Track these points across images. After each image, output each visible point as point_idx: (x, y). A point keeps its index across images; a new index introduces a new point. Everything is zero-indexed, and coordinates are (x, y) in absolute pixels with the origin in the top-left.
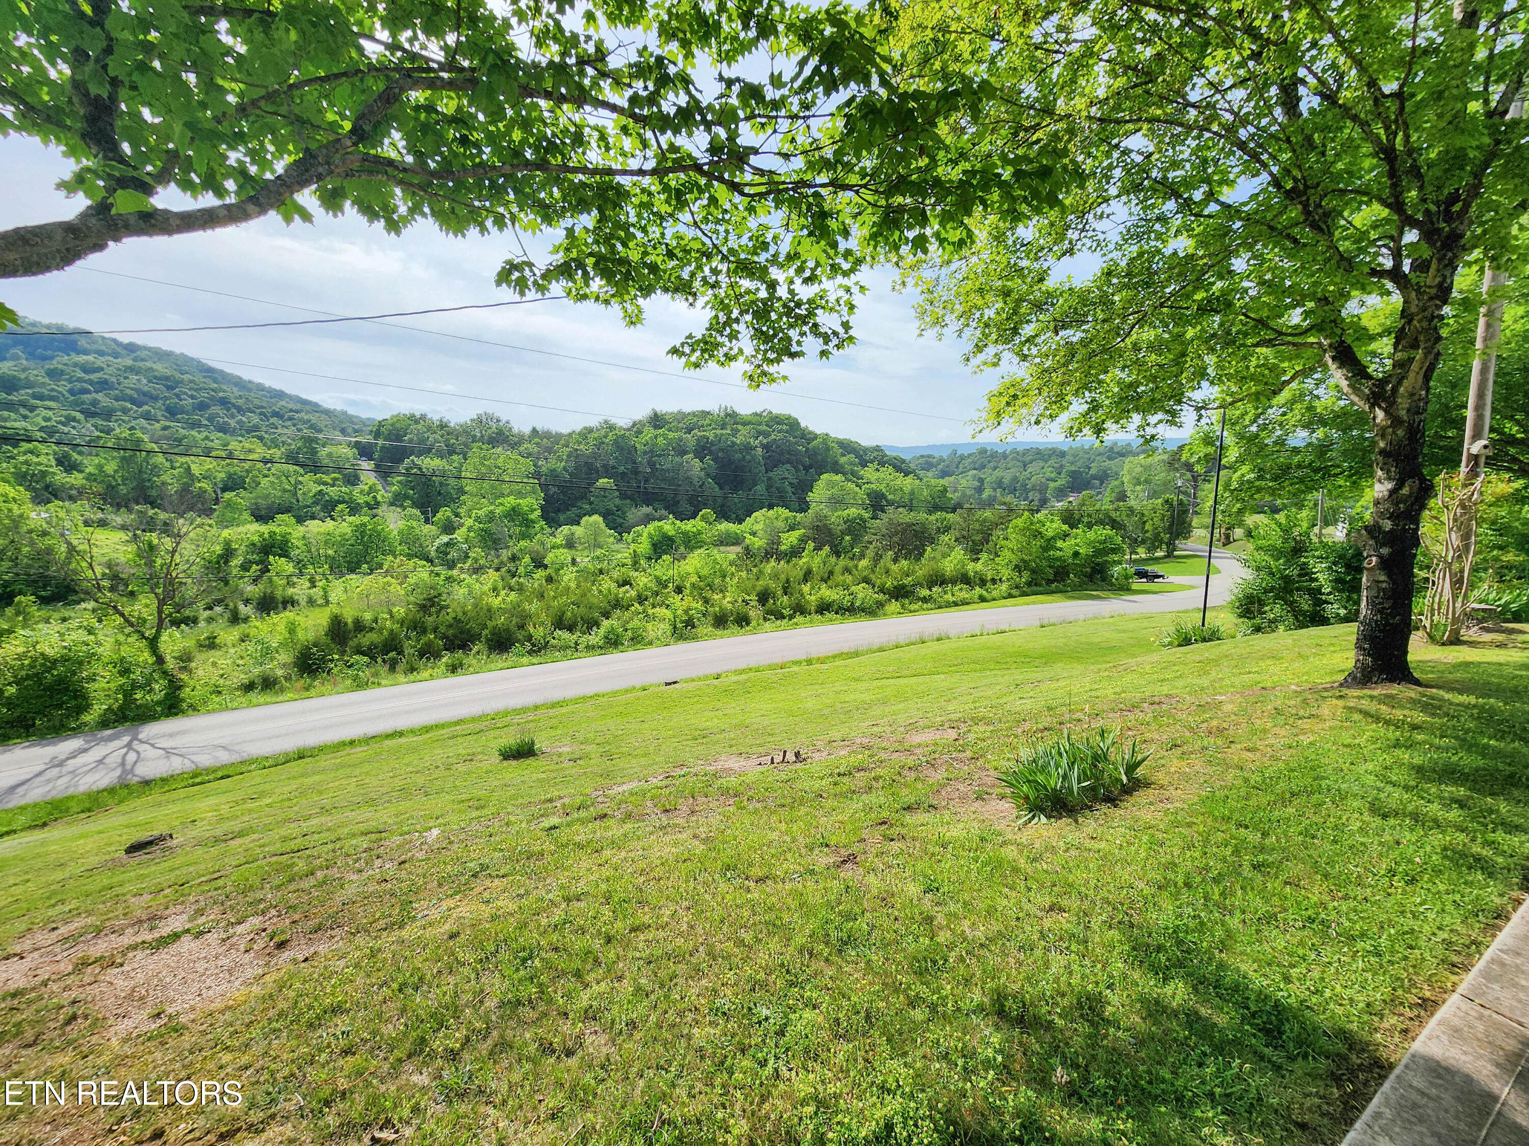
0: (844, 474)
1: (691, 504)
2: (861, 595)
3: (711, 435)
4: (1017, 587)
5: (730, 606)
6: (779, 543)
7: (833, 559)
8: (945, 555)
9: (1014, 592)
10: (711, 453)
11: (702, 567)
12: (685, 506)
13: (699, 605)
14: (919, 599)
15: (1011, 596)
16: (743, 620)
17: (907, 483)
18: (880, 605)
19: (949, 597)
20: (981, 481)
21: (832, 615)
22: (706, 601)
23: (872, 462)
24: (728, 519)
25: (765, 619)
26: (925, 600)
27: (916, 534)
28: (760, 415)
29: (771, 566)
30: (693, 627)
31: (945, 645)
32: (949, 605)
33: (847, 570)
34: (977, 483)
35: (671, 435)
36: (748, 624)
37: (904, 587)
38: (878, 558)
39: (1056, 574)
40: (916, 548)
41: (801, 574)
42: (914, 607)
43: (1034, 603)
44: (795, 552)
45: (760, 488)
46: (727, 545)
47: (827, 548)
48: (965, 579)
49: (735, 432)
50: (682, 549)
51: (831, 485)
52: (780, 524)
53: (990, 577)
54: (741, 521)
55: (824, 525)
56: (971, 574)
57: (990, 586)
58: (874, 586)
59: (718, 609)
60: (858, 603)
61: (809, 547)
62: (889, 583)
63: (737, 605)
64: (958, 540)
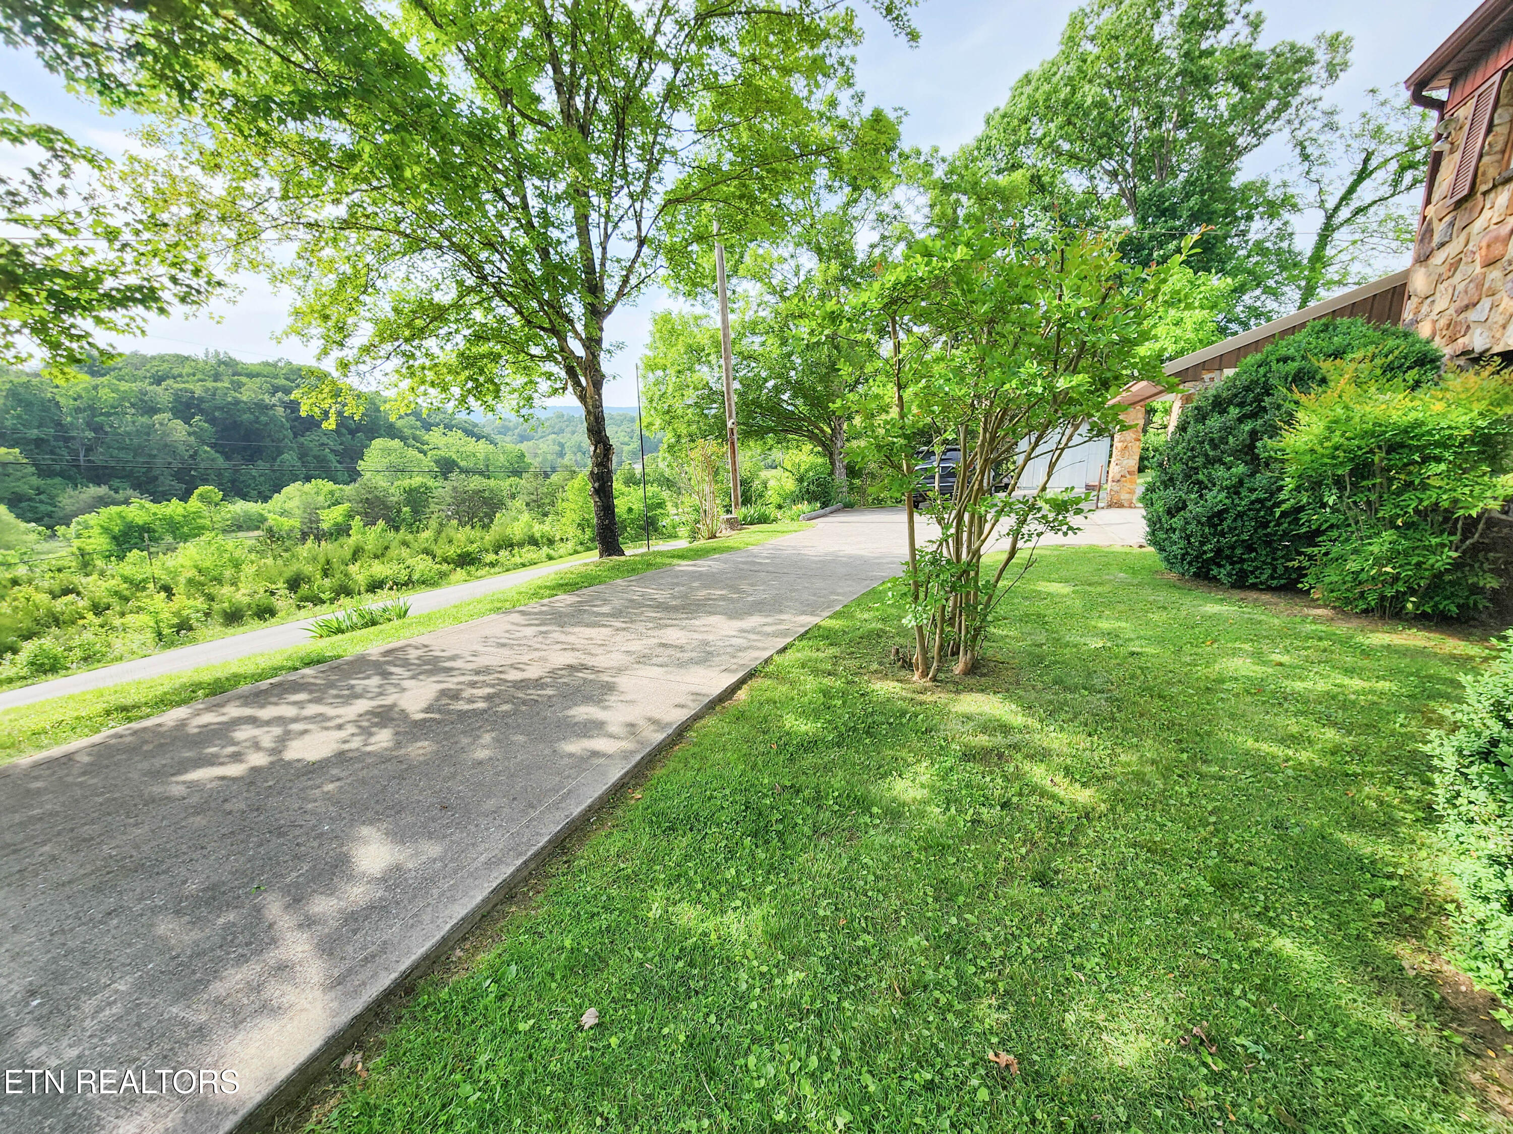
0: (403, 439)
1: (180, 480)
2: (419, 568)
3: (198, 390)
4: (581, 544)
5: (245, 599)
6: (317, 521)
7: (392, 534)
8: (514, 520)
9: (579, 548)
10: (202, 411)
11: (203, 559)
12: (167, 482)
13: (200, 603)
14: (486, 565)
15: (576, 552)
16: (265, 612)
17: (481, 448)
18: (443, 575)
19: (517, 560)
20: (562, 445)
21: (386, 592)
22: (211, 598)
23: (437, 425)
24: (245, 497)
25: (299, 607)
26: (492, 565)
27: (486, 502)
28: (275, 365)
29: (306, 549)
30: (190, 630)
32: (516, 567)
33: (405, 544)
34: (557, 448)
35: (124, 386)
36: (273, 615)
37: (469, 554)
38: (442, 528)
40: (486, 516)
41: (349, 553)
42: (480, 573)
44: (342, 530)
45: (289, 458)
47: (381, 523)
48: (533, 541)
49: (238, 386)
50: (169, 539)
51: (388, 451)
52: (319, 499)
53: (557, 538)
54: (266, 499)
55: (377, 497)
56: (538, 535)
57: (557, 545)
58: (434, 557)
59: (226, 605)
60: (415, 577)
61: (357, 522)
62: (452, 551)
63: (257, 597)
64: (528, 504)
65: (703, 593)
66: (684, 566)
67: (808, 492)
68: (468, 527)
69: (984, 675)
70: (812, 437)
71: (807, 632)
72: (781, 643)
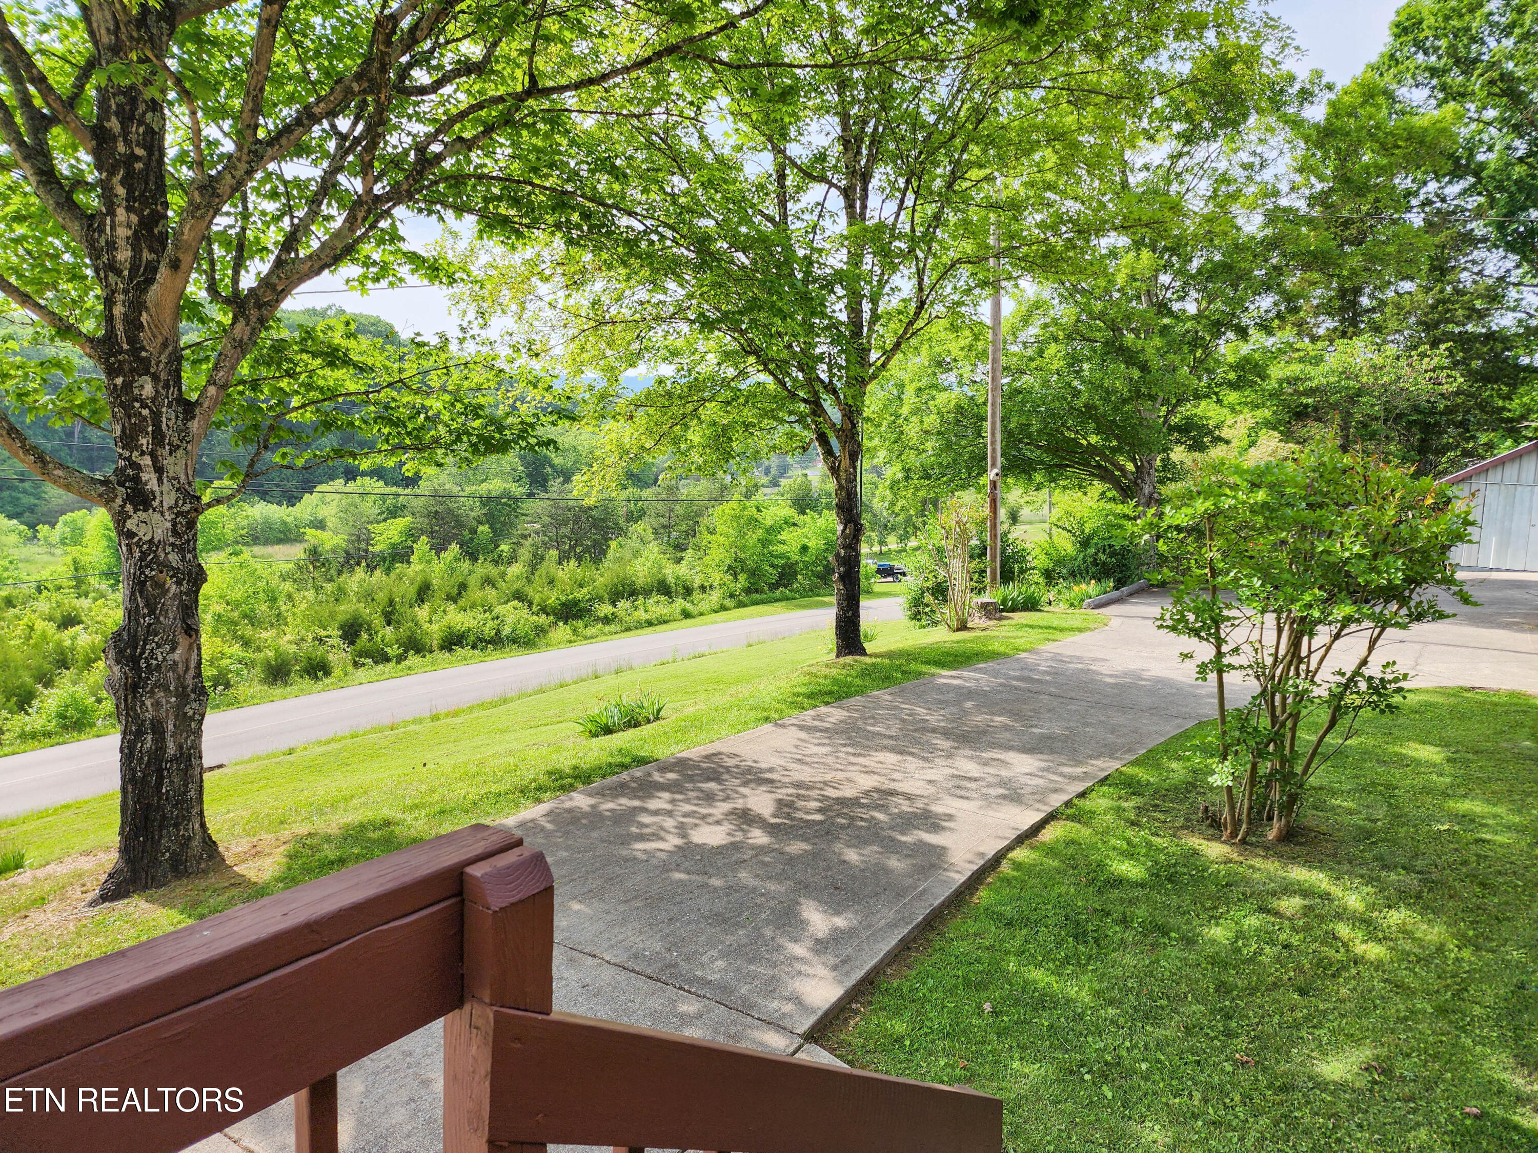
2: (510, 619)
4: (732, 596)
5: (292, 649)
6: (368, 541)
7: (466, 565)
8: (636, 554)
9: (728, 602)
11: (231, 587)
14: (598, 619)
15: (723, 608)
16: (317, 669)
18: (541, 631)
19: (641, 615)
21: (467, 652)
22: (246, 643)
24: (264, 496)
25: (356, 664)
26: (606, 620)
27: (596, 523)
29: (355, 581)
30: (228, 686)
31: (626, 677)
32: (640, 625)
33: (488, 581)
36: (327, 673)
37: (576, 603)
38: (537, 560)
39: (781, 576)
40: (596, 544)
41: (412, 591)
42: (590, 631)
43: (751, 616)
44: (399, 555)
46: (267, 542)
47: (454, 549)
48: (664, 589)
52: (370, 508)
53: (697, 584)
54: (292, 500)
55: (450, 511)
56: (671, 580)
57: (697, 596)
58: (530, 604)
59: (271, 654)
60: (506, 631)
61: (422, 545)
62: (553, 598)
63: (305, 645)
64: (656, 532)
65: (980, 719)
66: (946, 677)
67: (1095, 563)
68: (573, 563)
69: (1302, 844)
70: (1104, 475)
71: (1106, 778)
72: (1080, 787)
